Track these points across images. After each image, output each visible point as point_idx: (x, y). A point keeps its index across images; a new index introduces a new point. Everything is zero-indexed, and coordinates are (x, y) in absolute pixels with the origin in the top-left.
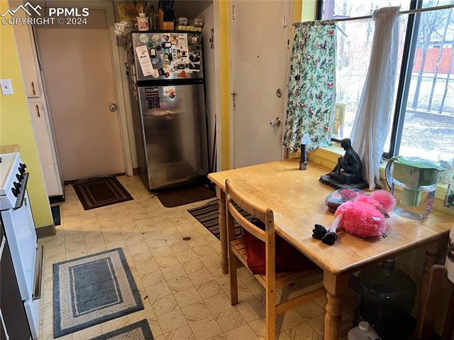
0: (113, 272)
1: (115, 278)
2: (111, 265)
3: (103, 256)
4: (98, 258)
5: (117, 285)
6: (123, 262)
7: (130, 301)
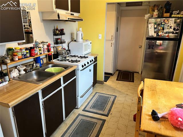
0: (109, 102)
1: (108, 104)
2: (109, 100)
3: (110, 96)
4: (108, 96)
5: (106, 106)
6: (113, 100)
7: (106, 112)
